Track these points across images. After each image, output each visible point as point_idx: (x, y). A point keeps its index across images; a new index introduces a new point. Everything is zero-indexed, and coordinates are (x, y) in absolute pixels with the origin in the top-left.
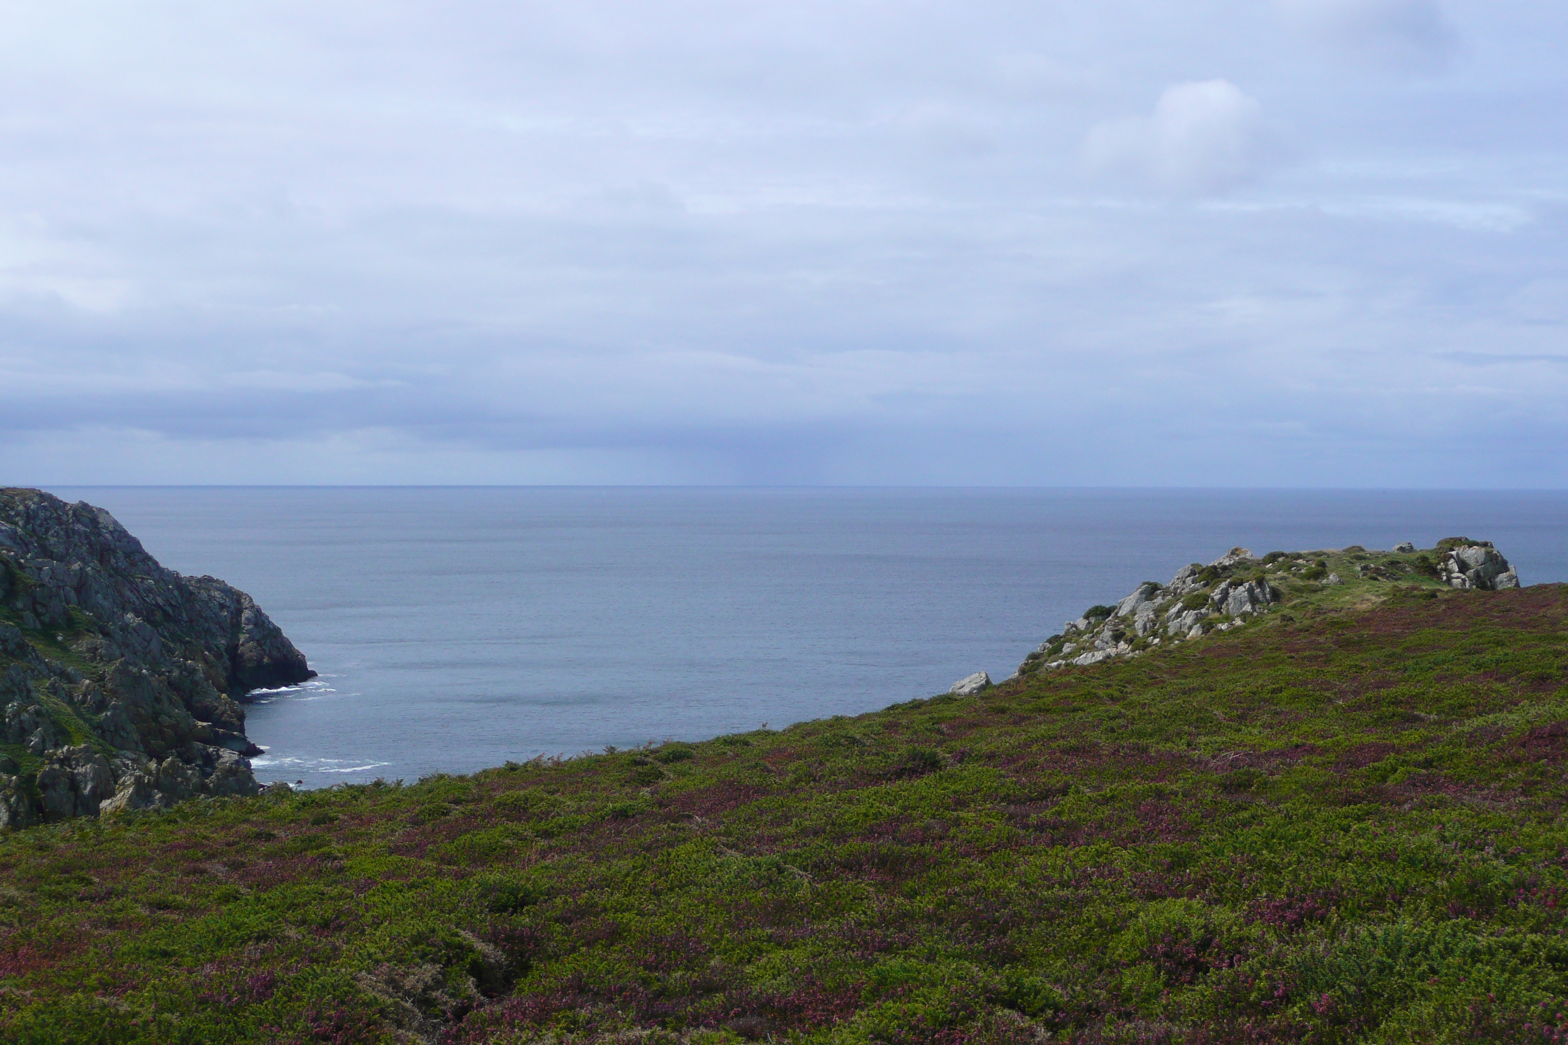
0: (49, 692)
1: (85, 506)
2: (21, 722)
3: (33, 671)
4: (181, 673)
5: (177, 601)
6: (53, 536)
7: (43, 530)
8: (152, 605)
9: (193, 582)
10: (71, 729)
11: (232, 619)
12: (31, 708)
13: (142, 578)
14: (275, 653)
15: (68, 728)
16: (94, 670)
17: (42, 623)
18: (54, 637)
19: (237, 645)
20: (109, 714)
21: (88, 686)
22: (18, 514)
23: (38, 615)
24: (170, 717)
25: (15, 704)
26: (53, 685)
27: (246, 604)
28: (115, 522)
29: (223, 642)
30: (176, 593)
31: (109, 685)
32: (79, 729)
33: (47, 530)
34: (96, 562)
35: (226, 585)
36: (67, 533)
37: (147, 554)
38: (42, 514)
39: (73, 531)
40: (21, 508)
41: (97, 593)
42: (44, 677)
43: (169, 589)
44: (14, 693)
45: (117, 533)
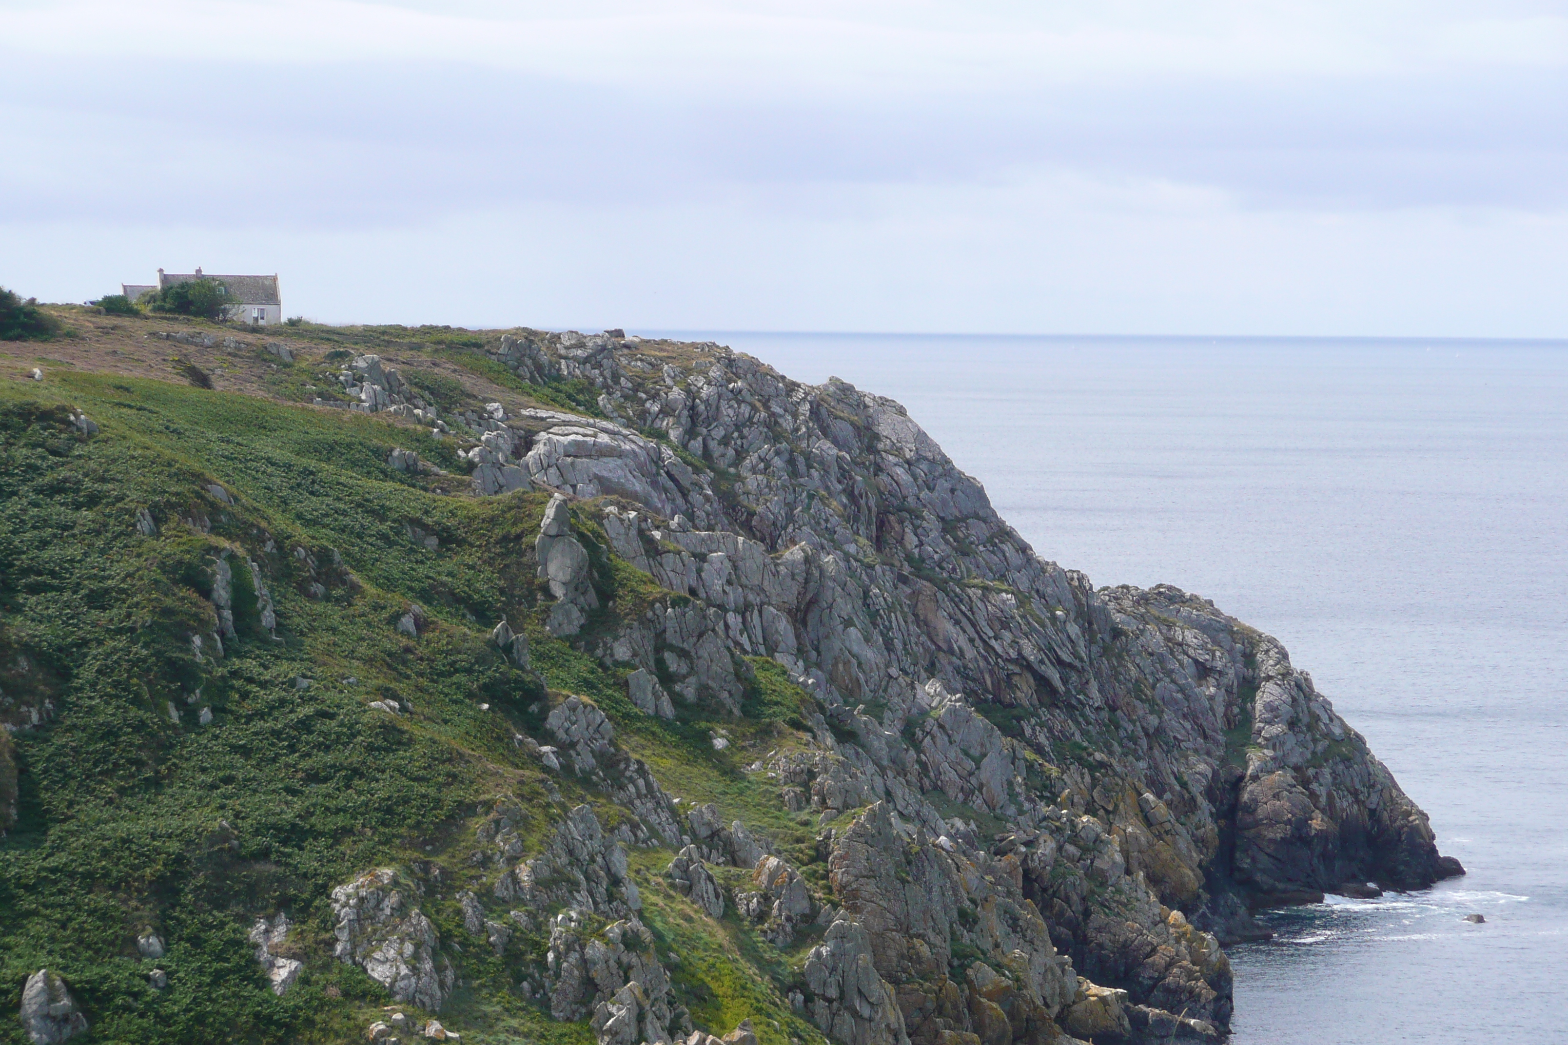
0: (672, 886)
1: (844, 391)
2: (584, 963)
3: (634, 827)
4: (1060, 848)
5: (1076, 655)
6: (754, 470)
7: (731, 452)
8: (1010, 660)
9: (1127, 603)
10: (722, 988)
11: (1228, 706)
12: (613, 929)
13: (985, 588)
14: (1344, 804)
15: (713, 985)
16: (801, 831)
17: (677, 700)
18: (705, 738)
19: (1242, 778)
20: (824, 951)
21: (773, 876)
22: (667, 410)
23: (666, 679)
24: (998, 967)
25: (573, 914)
26: (683, 867)
27: (1268, 665)
28: (921, 437)
29: (1202, 767)
30: (1073, 629)
31: (839, 875)
32: (742, 989)
33: (740, 455)
34: (863, 541)
35: (1217, 613)
36: (791, 461)
37: (1001, 524)
38: (728, 412)
39: (808, 457)
40: (676, 394)
41: (848, 623)
42: (665, 845)
43: (1054, 618)
44: (574, 885)
45: (924, 466)
